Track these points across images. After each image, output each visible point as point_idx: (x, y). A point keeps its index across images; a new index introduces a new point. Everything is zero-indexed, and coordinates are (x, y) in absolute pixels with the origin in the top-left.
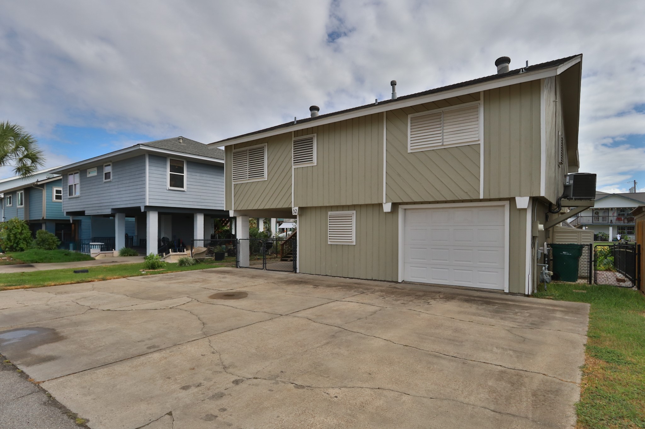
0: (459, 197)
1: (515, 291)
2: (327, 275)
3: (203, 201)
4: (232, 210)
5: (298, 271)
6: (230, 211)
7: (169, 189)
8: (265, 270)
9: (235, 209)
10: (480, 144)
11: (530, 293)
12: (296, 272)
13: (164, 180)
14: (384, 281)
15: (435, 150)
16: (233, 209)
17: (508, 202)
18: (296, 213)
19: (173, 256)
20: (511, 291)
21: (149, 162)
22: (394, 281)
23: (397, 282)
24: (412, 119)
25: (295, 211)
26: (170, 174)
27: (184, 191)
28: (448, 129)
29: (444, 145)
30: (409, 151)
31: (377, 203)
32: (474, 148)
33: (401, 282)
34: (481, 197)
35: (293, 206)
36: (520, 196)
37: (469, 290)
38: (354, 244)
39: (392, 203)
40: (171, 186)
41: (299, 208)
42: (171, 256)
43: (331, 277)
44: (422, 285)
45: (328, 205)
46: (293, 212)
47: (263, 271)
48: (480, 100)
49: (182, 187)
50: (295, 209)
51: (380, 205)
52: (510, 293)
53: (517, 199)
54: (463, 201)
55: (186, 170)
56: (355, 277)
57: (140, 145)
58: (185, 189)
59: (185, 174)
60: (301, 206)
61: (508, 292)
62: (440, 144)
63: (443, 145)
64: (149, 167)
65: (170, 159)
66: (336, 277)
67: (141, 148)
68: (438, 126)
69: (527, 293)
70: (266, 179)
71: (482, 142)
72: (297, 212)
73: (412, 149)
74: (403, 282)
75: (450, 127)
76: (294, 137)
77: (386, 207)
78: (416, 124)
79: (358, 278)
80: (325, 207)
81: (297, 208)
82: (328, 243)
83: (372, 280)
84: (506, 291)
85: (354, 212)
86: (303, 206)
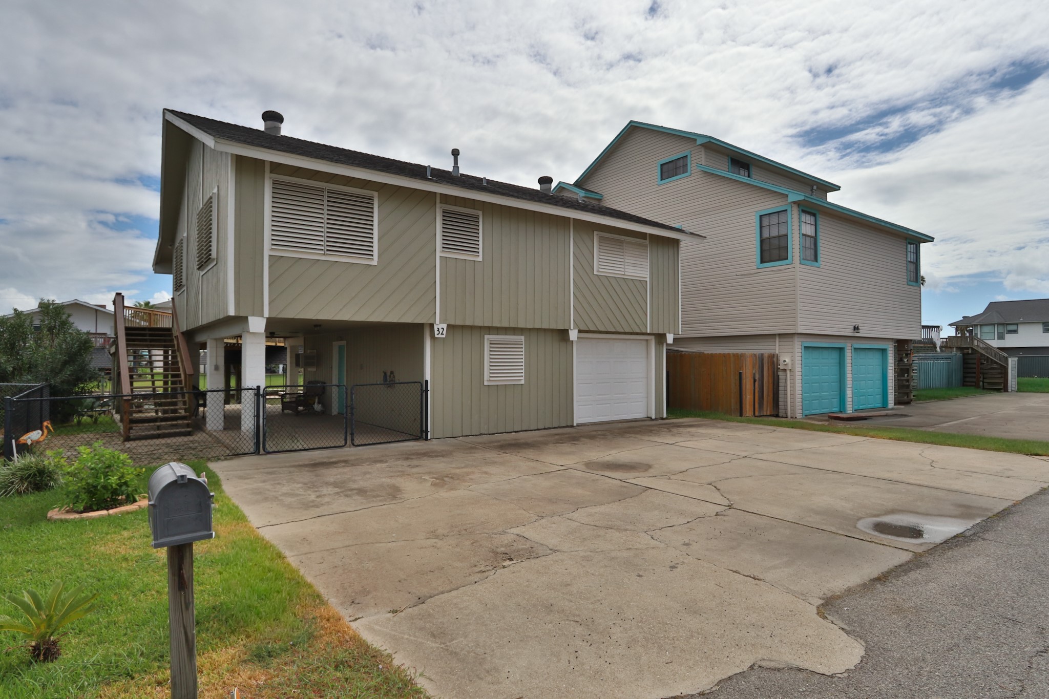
0: (633, 329)
1: (658, 416)
2: (481, 434)
4: (262, 316)
6: (250, 318)
8: (351, 447)
9: (273, 316)
10: (647, 281)
11: (666, 417)
15: (625, 279)
16: (265, 316)
17: (658, 336)
18: (442, 334)
20: (656, 417)
22: (568, 425)
23: (572, 426)
24: (600, 238)
25: (441, 331)
28: (628, 260)
29: (625, 275)
30: (595, 272)
31: (562, 328)
32: (643, 283)
33: (576, 425)
34: (648, 332)
35: (437, 322)
36: (669, 333)
37: (629, 422)
38: (523, 382)
39: (579, 330)
41: (449, 326)
43: (487, 435)
45: (499, 325)
46: (436, 332)
48: (646, 239)
50: (440, 326)
51: (566, 332)
52: (656, 419)
53: (668, 335)
54: (637, 334)
60: (452, 323)
63: (623, 274)
66: (495, 435)
68: (620, 253)
69: (664, 417)
70: (375, 262)
72: (444, 332)
73: (598, 271)
74: (578, 425)
75: (629, 258)
76: (441, 203)
77: (573, 335)
78: (602, 244)
79: (527, 429)
80: (481, 328)
81: (445, 326)
82: (485, 384)
83: (545, 429)
84: (653, 417)
85: (523, 338)
86: (457, 324)
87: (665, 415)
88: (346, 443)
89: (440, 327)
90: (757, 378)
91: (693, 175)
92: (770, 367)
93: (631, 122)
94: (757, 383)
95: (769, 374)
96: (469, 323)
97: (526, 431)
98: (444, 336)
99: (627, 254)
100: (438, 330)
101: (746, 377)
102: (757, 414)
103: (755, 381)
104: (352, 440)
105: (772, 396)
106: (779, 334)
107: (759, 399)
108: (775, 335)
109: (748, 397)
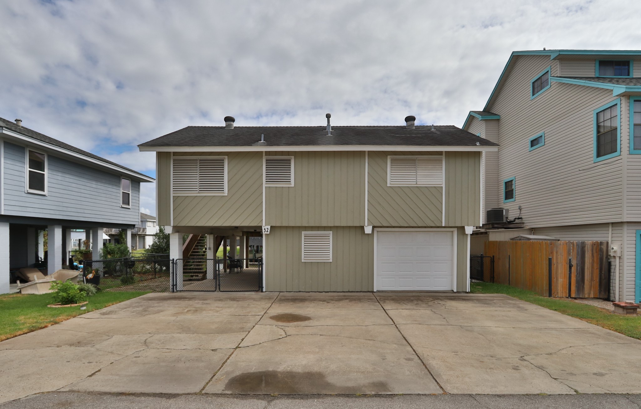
0: (427, 224)
1: (460, 291)
3: (65, 209)
4: (170, 225)
5: (264, 290)
6: (165, 227)
7: (29, 192)
8: (218, 292)
9: (175, 225)
10: (442, 187)
11: (469, 291)
12: (262, 291)
13: (22, 179)
14: (361, 292)
15: (419, 187)
16: (172, 225)
17: (457, 228)
18: (267, 232)
19: (40, 284)
20: (458, 291)
21: (4, 152)
22: (369, 291)
23: (373, 292)
24: (392, 160)
25: (266, 230)
26: (30, 171)
27: (44, 196)
28: (421, 173)
29: (418, 184)
30: (388, 185)
31: (359, 226)
32: (438, 189)
33: (376, 291)
34: (443, 225)
35: (264, 224)
36: (468, 226)
37: (429, 292)
38: (331, 261)
39: (373, 226)
40: (30, 188)
41: (271, 227)
42: (38, 285)
43: (305, 293)
44: (393, 292)
45: (307, 225)
46: (263, 231)
47: (215, 293)
48: (442, 155)
49: (43, 189)
51: (362, 228)
52: (458, 292)
53: (466, 227)
54: (432, 227)
55: (47, 168)
56: (331, 291)
57: (4, 129)
58: (46, 193)
59: (46, 173)
60: (274, 225)
61: (456, 291)
62: (415, 183)
63: (416, 184)
64: (4, 159)
65: (30, 151)
66: (311, 293)
67: (4, 132)
68: (413, 169)
69: (467, 291)
70: (226, 195)
71: (444, 186)
72: (269, 231)
73: (391, 184)
74: (378, 291)
75: (421, 171)
76: (266, 155)
77: (368, 230)
78: (393, 164)
79: (335, 291)
80: (299, 227)
81: (269, 227)
82: (302, 261)
83: (349, 292)
84: (455, 291)
85: (331, 232)
86: (277, 225)
87: (468, 289)
88: (216, 290)
89: (266, 228)
90: (574, 263)
91: (552, 87)
92: (595, 255)
93: (513, 53)
94: (573, 269)
95: (593, 260)
96: (284, 225)
97: (334, 292)
98: (268, 233)
99: (419, 169)
100: (265, 230)
101: (557, 263)
102: (573, 295)
103: (571, 266)
104: (219, 289)
105: (598, 280)
106: (612, 223)
107: (577, 282)
108: (608, 223)
109: (560, 280)
